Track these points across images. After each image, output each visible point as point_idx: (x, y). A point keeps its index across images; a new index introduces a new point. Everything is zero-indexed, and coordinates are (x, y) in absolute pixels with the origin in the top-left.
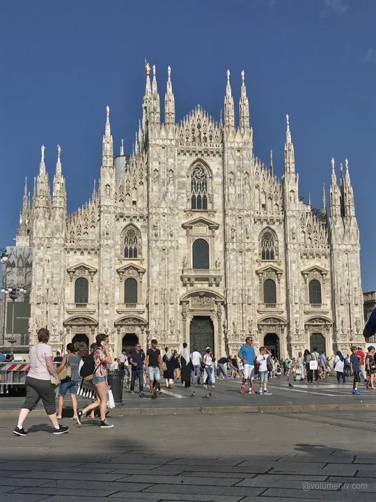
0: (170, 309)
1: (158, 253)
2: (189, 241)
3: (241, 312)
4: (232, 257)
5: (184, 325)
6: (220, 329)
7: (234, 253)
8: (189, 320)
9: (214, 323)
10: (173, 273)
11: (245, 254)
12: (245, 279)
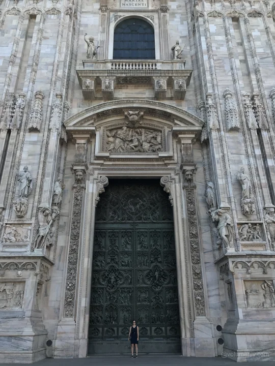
0: (27, 148)
1: (15, 22)
2: (105, 22)
3: (258, 152)
4: (212, 28)
5: (78, 203)
6: (191, 213)
7: (219, 21)
8: (92, 189)
9: (173, 196)
10: (50, 60)
11: (246, 22)
12: (257, 72)
